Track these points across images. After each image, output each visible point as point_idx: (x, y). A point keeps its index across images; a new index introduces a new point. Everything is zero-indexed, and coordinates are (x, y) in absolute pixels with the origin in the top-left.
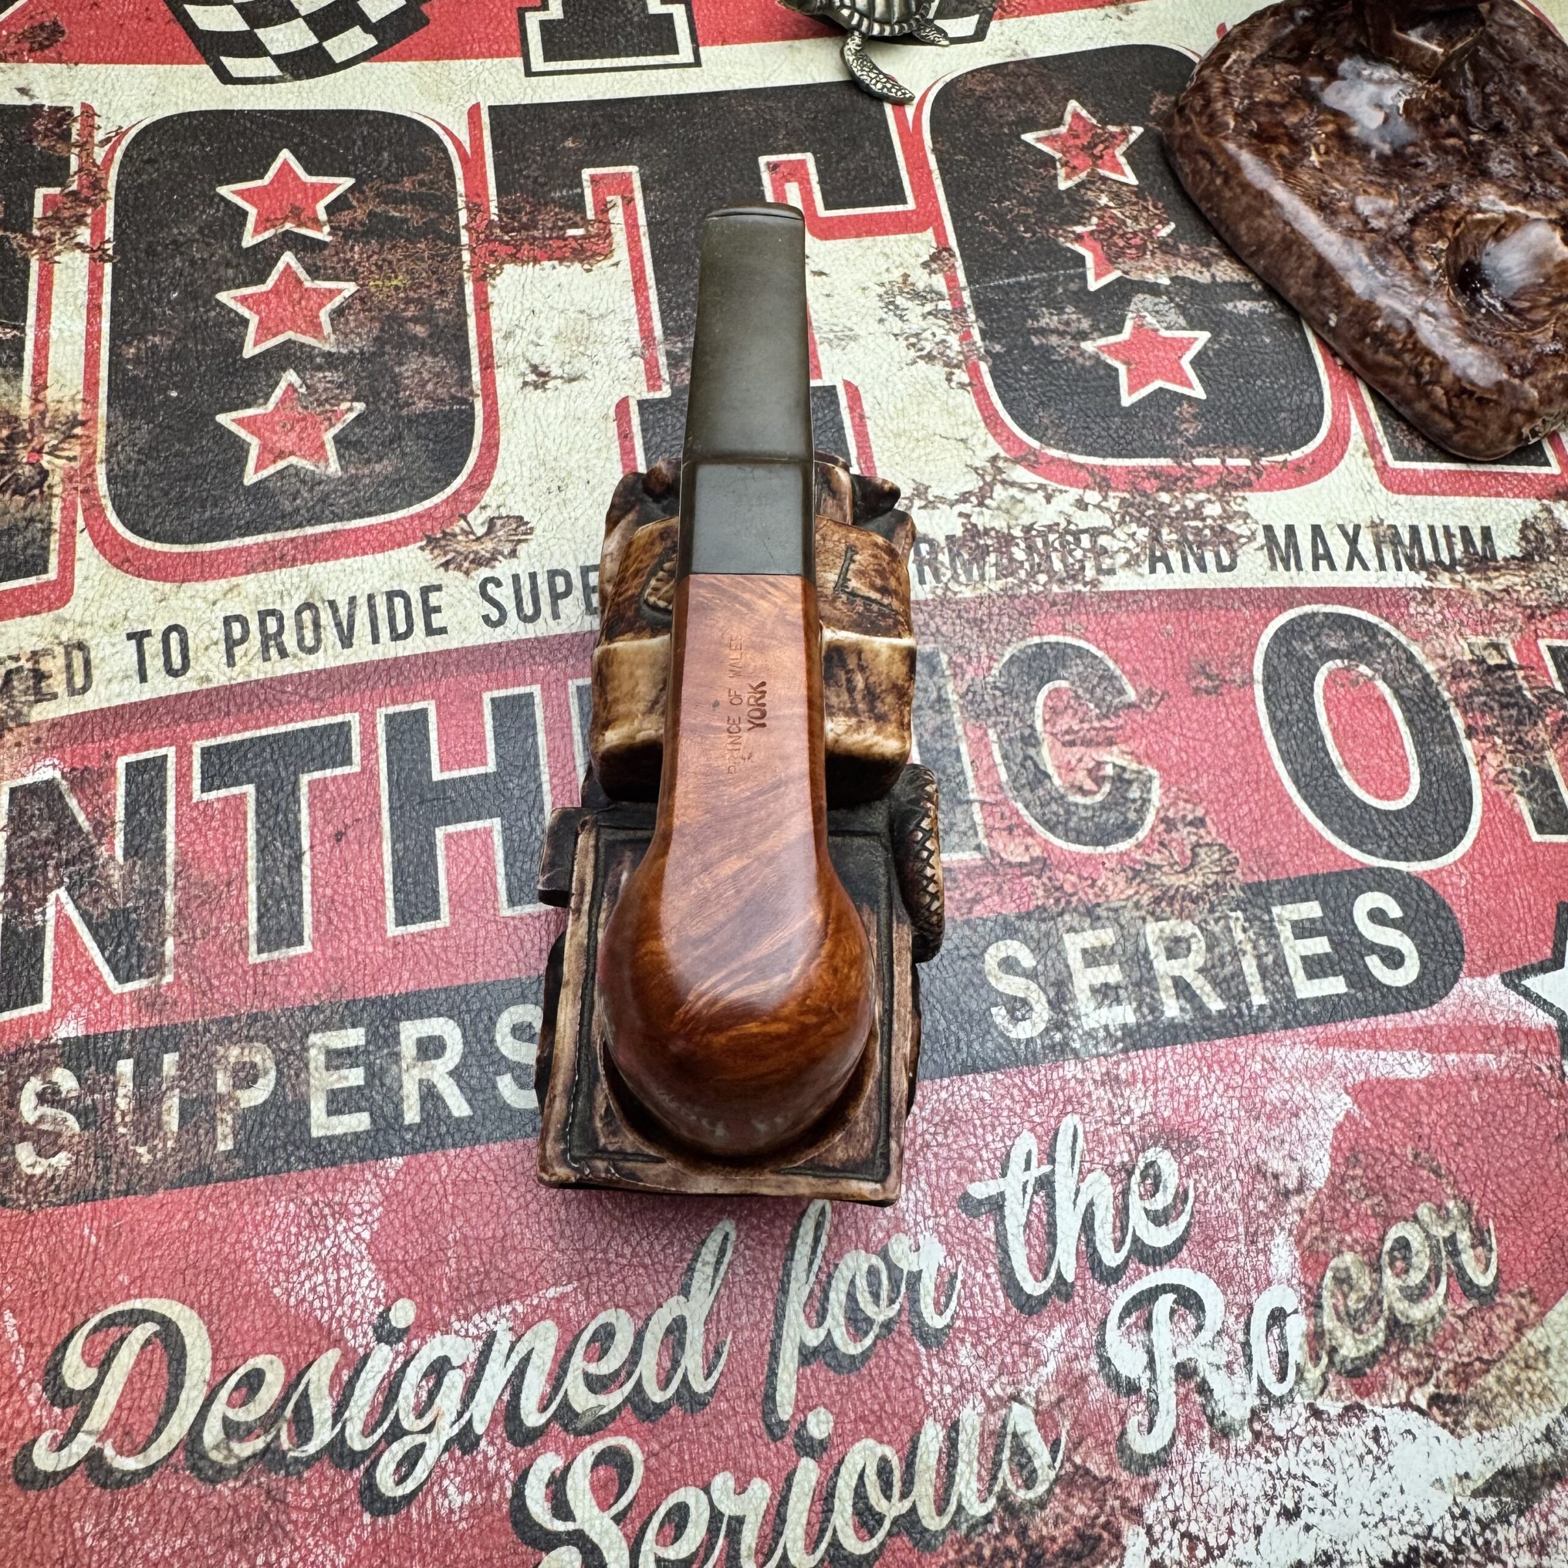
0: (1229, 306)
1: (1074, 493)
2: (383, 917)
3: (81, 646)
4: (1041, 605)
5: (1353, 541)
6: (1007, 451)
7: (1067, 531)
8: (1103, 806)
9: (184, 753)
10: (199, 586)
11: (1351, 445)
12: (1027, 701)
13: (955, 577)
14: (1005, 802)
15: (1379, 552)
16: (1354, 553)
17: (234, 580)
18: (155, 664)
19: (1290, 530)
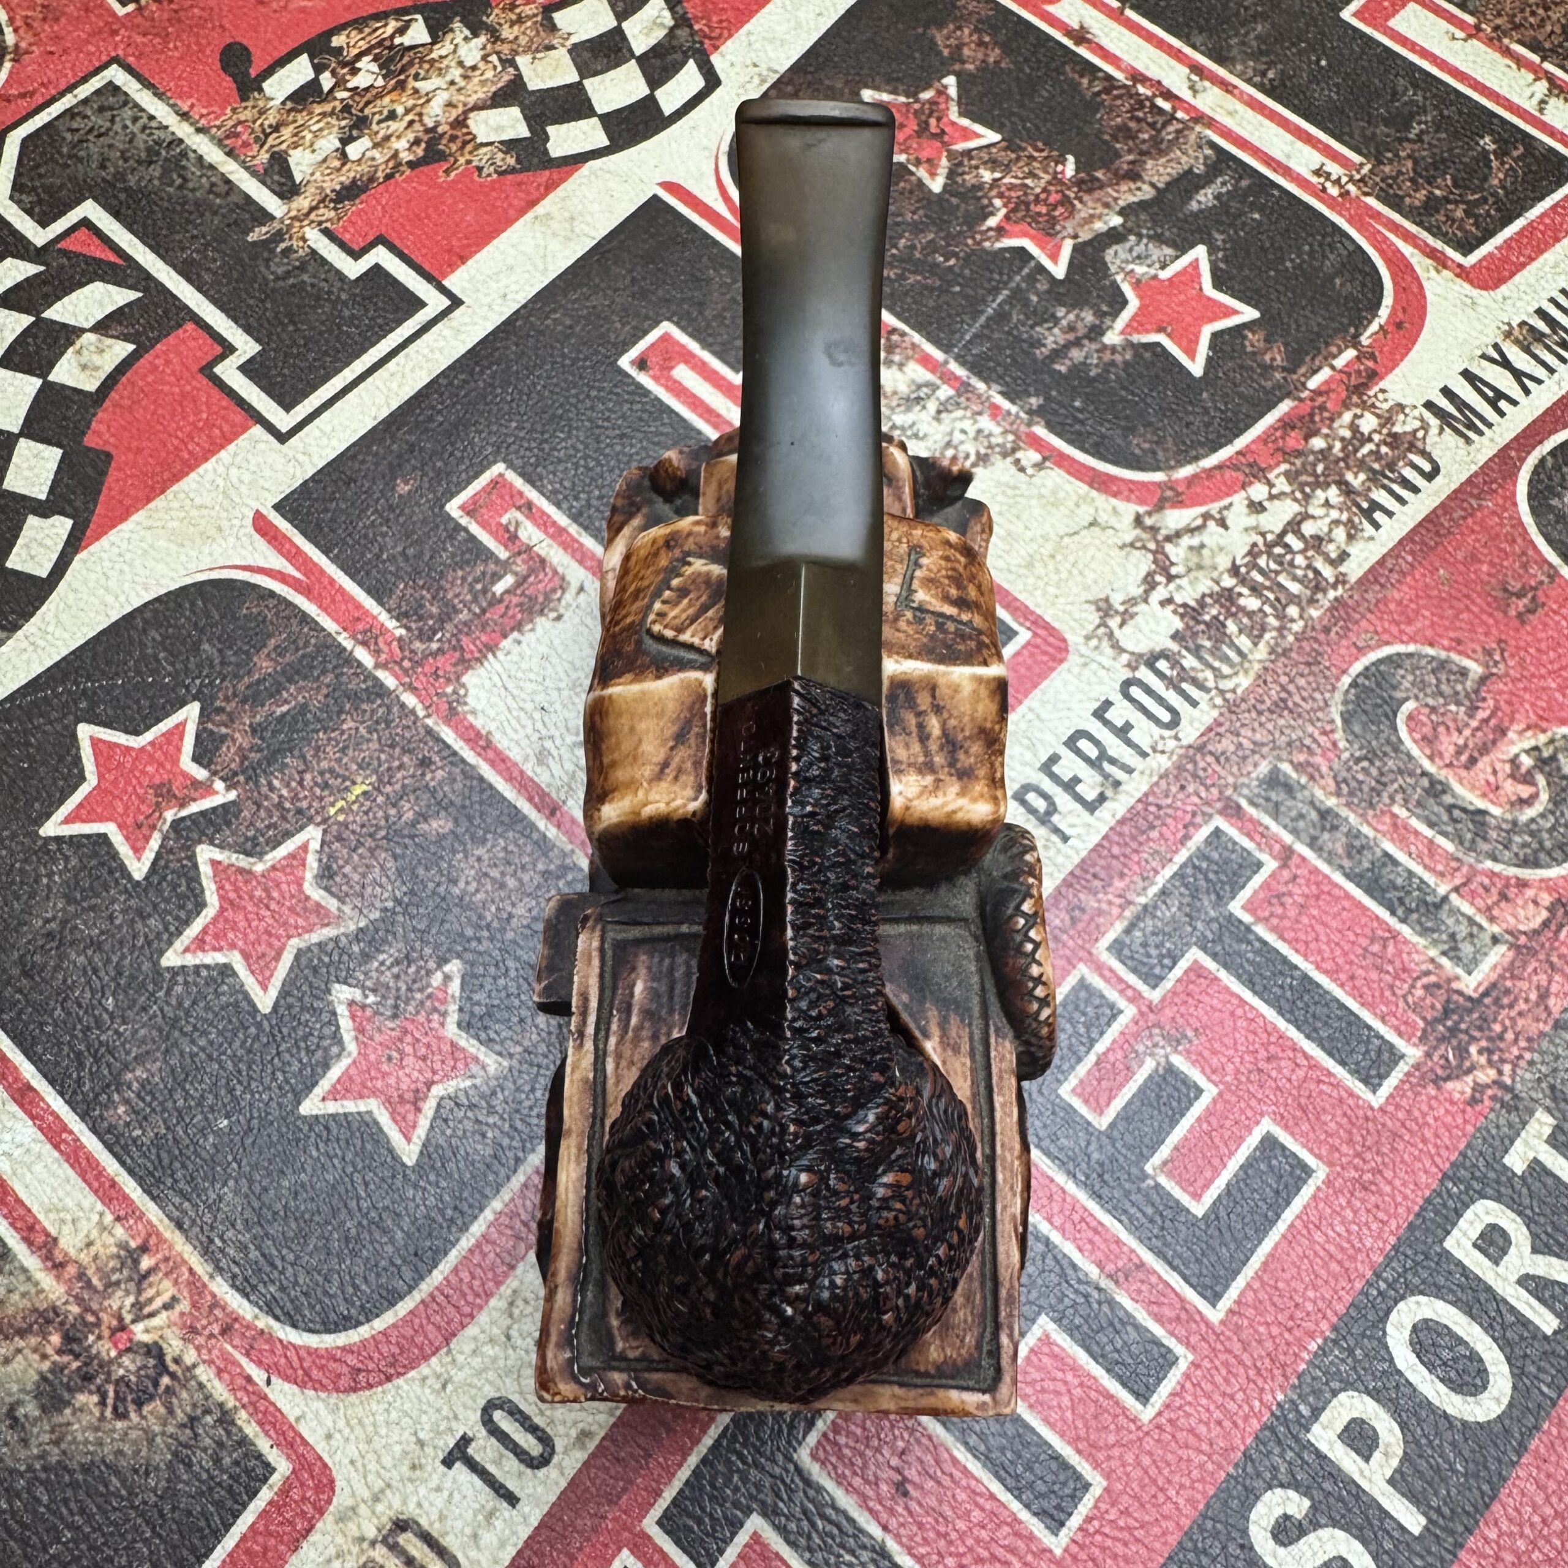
0: (1194, 206)
1: (1239, 500)
2: (1031, 1537)
3: (401, 1525)
4: (1316, 640)
5: (1505, 363)
6: (1141, 501)
7: (1270, 546)
8: (1556, 801)
9: (641, 1546)
10: (472, 1330)
11: (1417, 268)
12: (1396, 750)
13: (1218, 675)
14: (1473, 872)
15: (1535, 357)
16: (1518, 375)
17: (506, 1290)
18: (508, 1470)
19: (1446, 392)
